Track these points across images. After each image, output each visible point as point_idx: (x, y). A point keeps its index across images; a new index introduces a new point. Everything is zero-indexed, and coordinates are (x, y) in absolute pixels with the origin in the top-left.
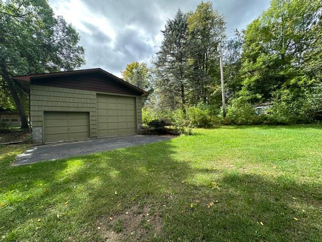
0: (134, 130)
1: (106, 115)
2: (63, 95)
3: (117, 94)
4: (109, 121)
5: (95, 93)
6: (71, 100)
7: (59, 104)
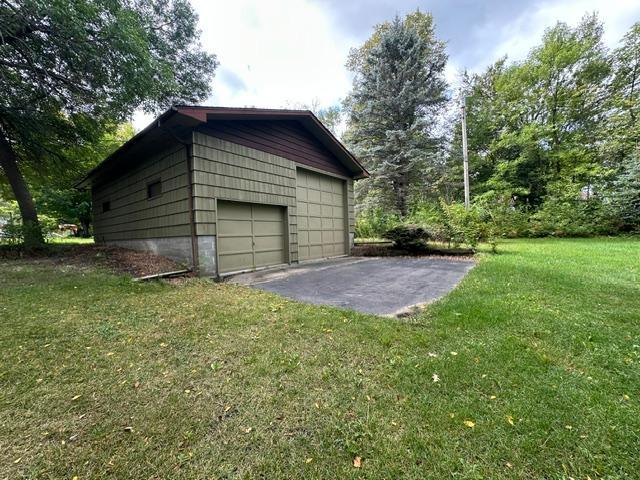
0: (341, 247)
1: (306, 214)
2: (247, 163)
3: (324, 172)
4: (312, 227)
5: (293, 165)
6: (261, 177)
7: (243, 184)
